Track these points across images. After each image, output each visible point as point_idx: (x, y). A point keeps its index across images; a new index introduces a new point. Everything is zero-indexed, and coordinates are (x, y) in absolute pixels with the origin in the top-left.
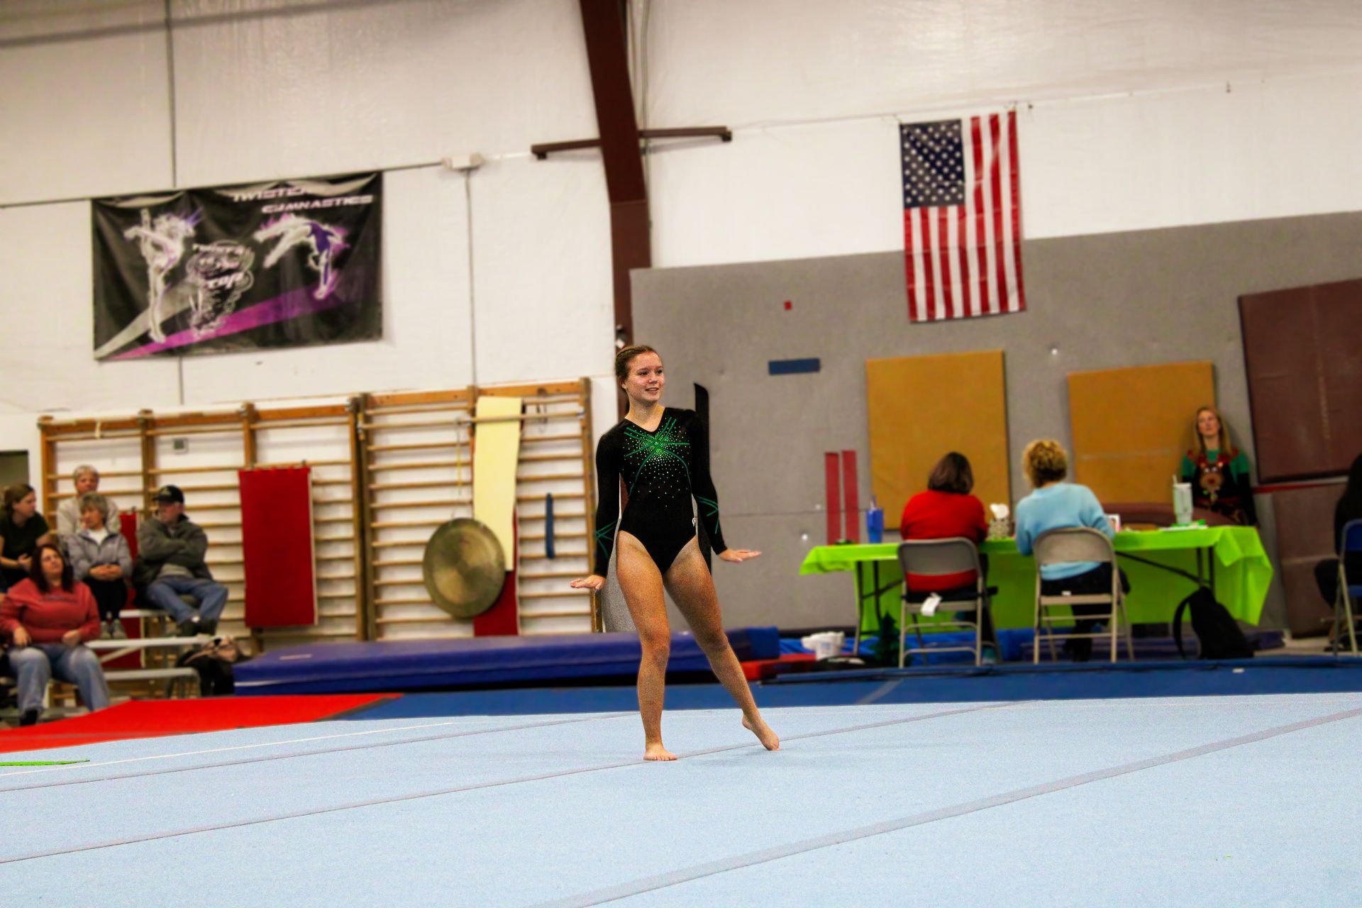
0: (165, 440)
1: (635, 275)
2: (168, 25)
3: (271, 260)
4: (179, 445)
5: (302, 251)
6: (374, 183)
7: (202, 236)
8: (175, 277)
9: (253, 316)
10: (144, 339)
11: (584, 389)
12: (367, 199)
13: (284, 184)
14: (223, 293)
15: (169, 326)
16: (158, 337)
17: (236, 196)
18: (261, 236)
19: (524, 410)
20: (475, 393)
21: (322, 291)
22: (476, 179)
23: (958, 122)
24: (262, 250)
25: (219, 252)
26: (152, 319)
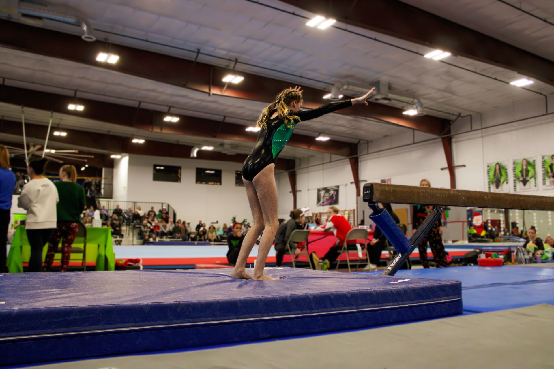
0: (322, 215)
1: (358, 197)
2: (323, 169)
3: (331, 195)
4: (323, 216)
5: (332, 195)
6: (338, 187)
7: (325, 193)
8: (323, 197)
9: (329, 202)
10: (320, 204)
11: (354, 210)
12: (337, 189)
13: (331, 187)
14: (327, 199)
15: (323, 202)
16: (322, 204)
17: (328, 188)
18: (330, 192)
19: (349, 212)
20: (345, 211)
21: (334, 199)
22: (347, 186)
23: (385, 180)
24: (330, 194)
25: (327, 195)
26: (321, 202)
